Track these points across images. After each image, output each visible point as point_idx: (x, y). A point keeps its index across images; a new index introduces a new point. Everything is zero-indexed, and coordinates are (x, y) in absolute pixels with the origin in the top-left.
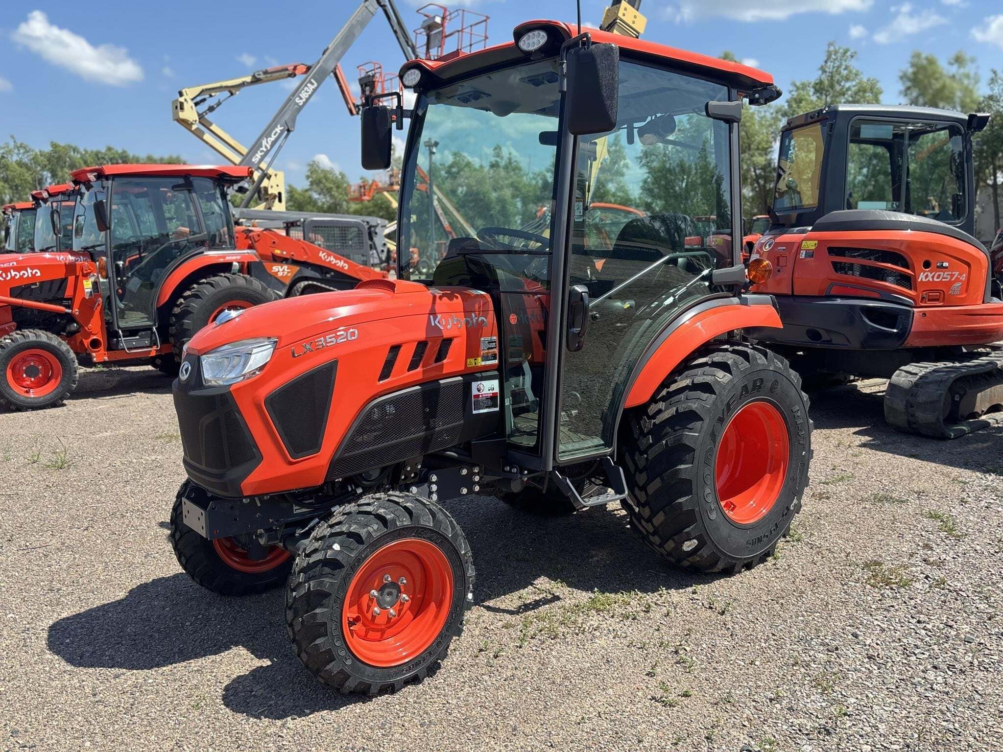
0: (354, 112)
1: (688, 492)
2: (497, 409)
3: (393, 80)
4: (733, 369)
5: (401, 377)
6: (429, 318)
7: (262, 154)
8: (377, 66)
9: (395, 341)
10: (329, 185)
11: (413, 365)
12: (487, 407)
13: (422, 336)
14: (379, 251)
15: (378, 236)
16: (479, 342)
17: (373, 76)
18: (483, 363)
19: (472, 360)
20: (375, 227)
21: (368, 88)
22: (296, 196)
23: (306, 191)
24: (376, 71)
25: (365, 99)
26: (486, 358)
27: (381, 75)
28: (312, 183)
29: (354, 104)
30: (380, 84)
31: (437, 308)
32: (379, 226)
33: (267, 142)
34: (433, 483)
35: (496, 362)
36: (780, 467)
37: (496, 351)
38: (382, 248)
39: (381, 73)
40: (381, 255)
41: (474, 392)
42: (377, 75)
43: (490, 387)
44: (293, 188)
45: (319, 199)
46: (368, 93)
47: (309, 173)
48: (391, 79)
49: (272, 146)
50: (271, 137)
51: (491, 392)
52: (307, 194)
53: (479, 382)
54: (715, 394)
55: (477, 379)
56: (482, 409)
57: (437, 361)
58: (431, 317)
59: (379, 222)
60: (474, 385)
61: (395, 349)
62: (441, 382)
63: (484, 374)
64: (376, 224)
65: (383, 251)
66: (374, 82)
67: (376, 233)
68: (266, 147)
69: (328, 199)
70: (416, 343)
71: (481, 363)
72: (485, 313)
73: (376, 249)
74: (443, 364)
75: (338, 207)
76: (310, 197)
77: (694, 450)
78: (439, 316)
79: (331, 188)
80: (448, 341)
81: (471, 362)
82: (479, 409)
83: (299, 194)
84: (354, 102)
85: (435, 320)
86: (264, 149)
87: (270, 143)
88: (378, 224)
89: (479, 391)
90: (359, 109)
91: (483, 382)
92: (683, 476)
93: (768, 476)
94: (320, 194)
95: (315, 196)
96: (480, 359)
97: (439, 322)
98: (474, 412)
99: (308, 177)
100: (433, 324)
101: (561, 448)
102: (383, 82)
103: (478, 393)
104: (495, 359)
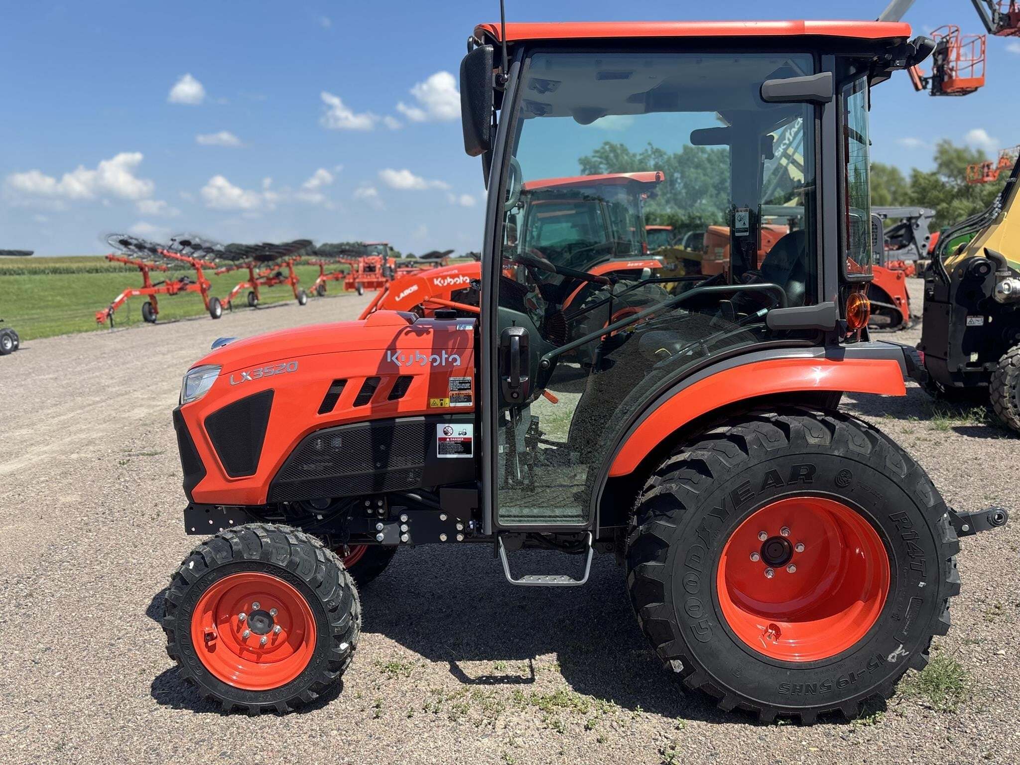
0: (920, 86)
1: (659, 598)
2: (471, 456)
3: (975, 42)
4: (753, 448)
5: (345, 411)
6: (386, 354)
7: (785, 147)
8: (953, 29)
9: (340, 376)
10: (962, 165)
11: (360, 401)
12: (456, 452)
13: (372, 371)
14: (919, 246)
15: (920, 228)
16: (448, 381)
17: (947, 42)
18: (452, 405)
19: (437, 401)
20: (917, 218)
21: (940, 56)
22: (921, 181)
23: (933, 174)
24: (951, 35)
25: (938, 71)
26: (455, 399)
27: (957, 40)
28: (941, 165)
29: (920, 78)
30: (955, 50)
31: (398, 344)
32: (923, 217)
33: (790, 134)
34: (404, 523)
35: (471, 404)
36: (877, 595)
37: (471, 392)
38: (924, 243)
39: (957, 37)
40: (921, 251)
41: (440, 434)
42: (953, 40)
43: (463, 431)
44: (918, 172)
45: (947, 182)
46: (940, 62)
47: (938, 155)
48: (973, 42)
49: (794, 138)
50: (794, 127)
51: (462, 436)
52: (934, 178)
53: (447, 425)
54: (711, 476)
55: (444, 422)
56: (450, 453)
57: (391, 397)
58: (389, 352)
59: (922, 213)
60: (440, 428)
61: (340, 383)
62: (397, 420)
63: (454, 417)
64: (918, 215)
65: (924, 246)
66: (947, 49)
67: (918, 226)
68: (789, 139)
69: (959, 182)
70: (365, 379)
71: (448, 403)
72: (460, 351)
73: (915, 244)
74: (398, 402)
75: (971, 190)
76: (937, 181)
77: (668, 546)
78: (399, 352)
79: (965, 169)
80: (408, 379)
81: (436, 402)
82: (446, 454)
83: (925, 178)
84: (920, 74)
85: (392, 356)
86: (787, 142)
87: (793, 134)
88: (921, 215)
89: (446, 433)
90: (927, 83)
91: (451, 425)
92: (649, 576)
93: (860, 604)
94: (949, 177)
95: (944, 179)
96: (447, 400)
97: (397, 358)
98: (439, 456)
99: (936, 159)
100: (389, 360)
101: (502, 511)
102: (958, 48)
103: (445, 436)
104: (469, 400)
